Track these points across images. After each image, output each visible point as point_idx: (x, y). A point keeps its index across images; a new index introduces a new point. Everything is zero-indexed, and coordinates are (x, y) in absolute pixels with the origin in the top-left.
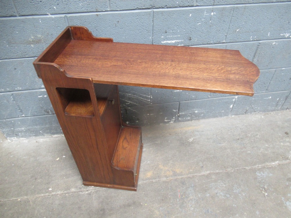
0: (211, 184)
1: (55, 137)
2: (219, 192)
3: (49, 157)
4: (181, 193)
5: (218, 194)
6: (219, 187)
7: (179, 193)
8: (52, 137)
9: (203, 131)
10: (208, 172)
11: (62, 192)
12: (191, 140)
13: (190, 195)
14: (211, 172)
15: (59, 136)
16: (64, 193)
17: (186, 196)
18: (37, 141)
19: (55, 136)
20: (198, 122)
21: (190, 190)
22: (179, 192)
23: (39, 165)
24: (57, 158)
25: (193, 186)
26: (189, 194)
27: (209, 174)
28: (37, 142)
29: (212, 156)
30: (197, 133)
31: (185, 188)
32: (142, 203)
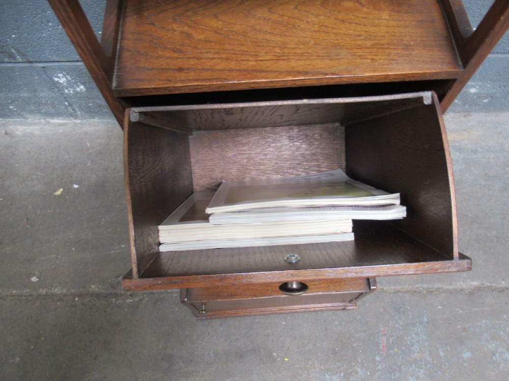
0: (479, 323)
1: (55, 125)
2: (500, 350)
3: (35, 182)
4: (388, 340)
5: (498, 355)
6: (502, 333)
7: (384, 339)
8: (49, 122)
9: (475, 151)
10: (476, 283)
11: (65, 291)
13: (413, 348)
14: (483, 285)
15: (65, 121)
16: (69, 293)
17: (404, 348)
18: (8, 131)
19: (56, 121)
20: (463, 119)
21: (417, 334)
22: (385, 335)
23: (9, 203)
24: (59, 188)
25: (427, 323)
26: (413, 345)
27: (478, 289)
28: (6, 134)
29: (494, 233)
30: (458, 154)
31: (401, 323)
32: (275, 354)
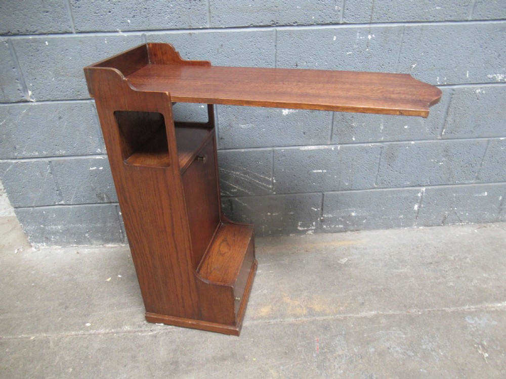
0: (377, 333)
1: (109, 247)
2: (392, 346)
3: (94, 276)
4: (320, 344)
5: (392, 349)
6: (393, 337)
7: (318, 344)
8: (105, 246)
9: (366, 249)
10: (373, 312)
11: (107, 330)
12: (343, 261)
13: (337, 349)
14: (378, 313)
15: (116, 246)
16: (110, 332)
17: (331, 349)
18: (79, 252)
19: (110, 245)
20: (356, 234)
21: (339, 341)
22: (318, 342)
23: (75, 287)
24: (108, 278)
25: (345, 334)
26: (336, 347)
27: (376, 316)
28: (78, 253)
29: (382, 287)
30: (355, 250)
31: (329, 336)
32: (247, 357)
